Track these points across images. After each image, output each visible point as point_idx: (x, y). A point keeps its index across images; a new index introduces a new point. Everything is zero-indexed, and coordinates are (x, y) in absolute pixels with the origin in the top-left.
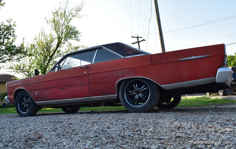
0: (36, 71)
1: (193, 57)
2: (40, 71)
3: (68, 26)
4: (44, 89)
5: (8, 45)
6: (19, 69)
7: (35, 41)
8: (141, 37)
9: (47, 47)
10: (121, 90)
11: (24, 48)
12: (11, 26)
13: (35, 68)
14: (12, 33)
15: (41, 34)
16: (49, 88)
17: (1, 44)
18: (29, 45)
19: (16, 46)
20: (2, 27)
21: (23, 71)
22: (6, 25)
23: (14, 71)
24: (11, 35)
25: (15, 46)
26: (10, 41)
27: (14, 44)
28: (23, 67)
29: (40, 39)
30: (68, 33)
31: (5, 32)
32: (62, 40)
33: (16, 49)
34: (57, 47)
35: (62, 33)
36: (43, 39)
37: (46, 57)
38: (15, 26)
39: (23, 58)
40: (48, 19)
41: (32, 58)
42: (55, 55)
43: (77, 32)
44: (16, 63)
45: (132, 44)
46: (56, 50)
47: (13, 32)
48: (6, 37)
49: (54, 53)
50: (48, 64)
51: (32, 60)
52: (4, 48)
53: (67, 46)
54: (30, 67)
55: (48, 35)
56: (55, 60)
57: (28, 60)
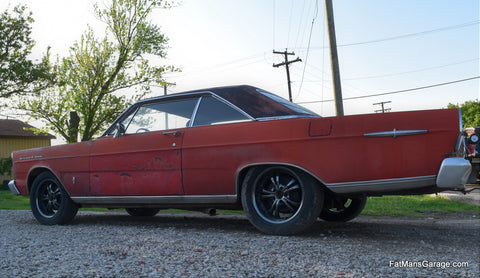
0: (73, 115)
1: (394, 132)
2: (81, 115)
3: (143, 25)
4: (90, 172)
5: (16, 60)
6: (38, 110)
7: (73, 53)
8: (293, 54)
9: (98, 67)
10: (245, 185)
11: (48, 69)
12: (23, 21)
13: (72, 110)
14: (25, 36)
15: (86, 40)
16: (101, 172)
17: (2, 57)
18: (61, 60)
19: (33, 63)
20: (5, 21)
21: (46, 114)
22: (13, 17)
23: (27, 114)
24: (22, 40)
25: (30, 62)
26: (21, 51)
27: (28, 58)
28: (47, 107)
29: (84, 48)
30: (141, 40)
31: (11, 34)
32: (130, 54)
33: (34, 70)
34: (118, 68)
35: (130, 38)
36: (89, 48)
37: (95, 88)
38: (32, 20)
39: (48, 89)
40: (102, 8)
41: (65, 89)
42: (114, 83)
43: (161, 39)
44: (32, 98)
45: (274, 66)
46: (115, 74)
47: (28, 33)
48: (13, 42)
49: (112, 79)
50: (98, 102)
51: (65, 93)
52: (7, 65)
53: (139, 66)
54: (61, 106)
55: (100, 41)
56: (113, 94)
57: (57, 93)
